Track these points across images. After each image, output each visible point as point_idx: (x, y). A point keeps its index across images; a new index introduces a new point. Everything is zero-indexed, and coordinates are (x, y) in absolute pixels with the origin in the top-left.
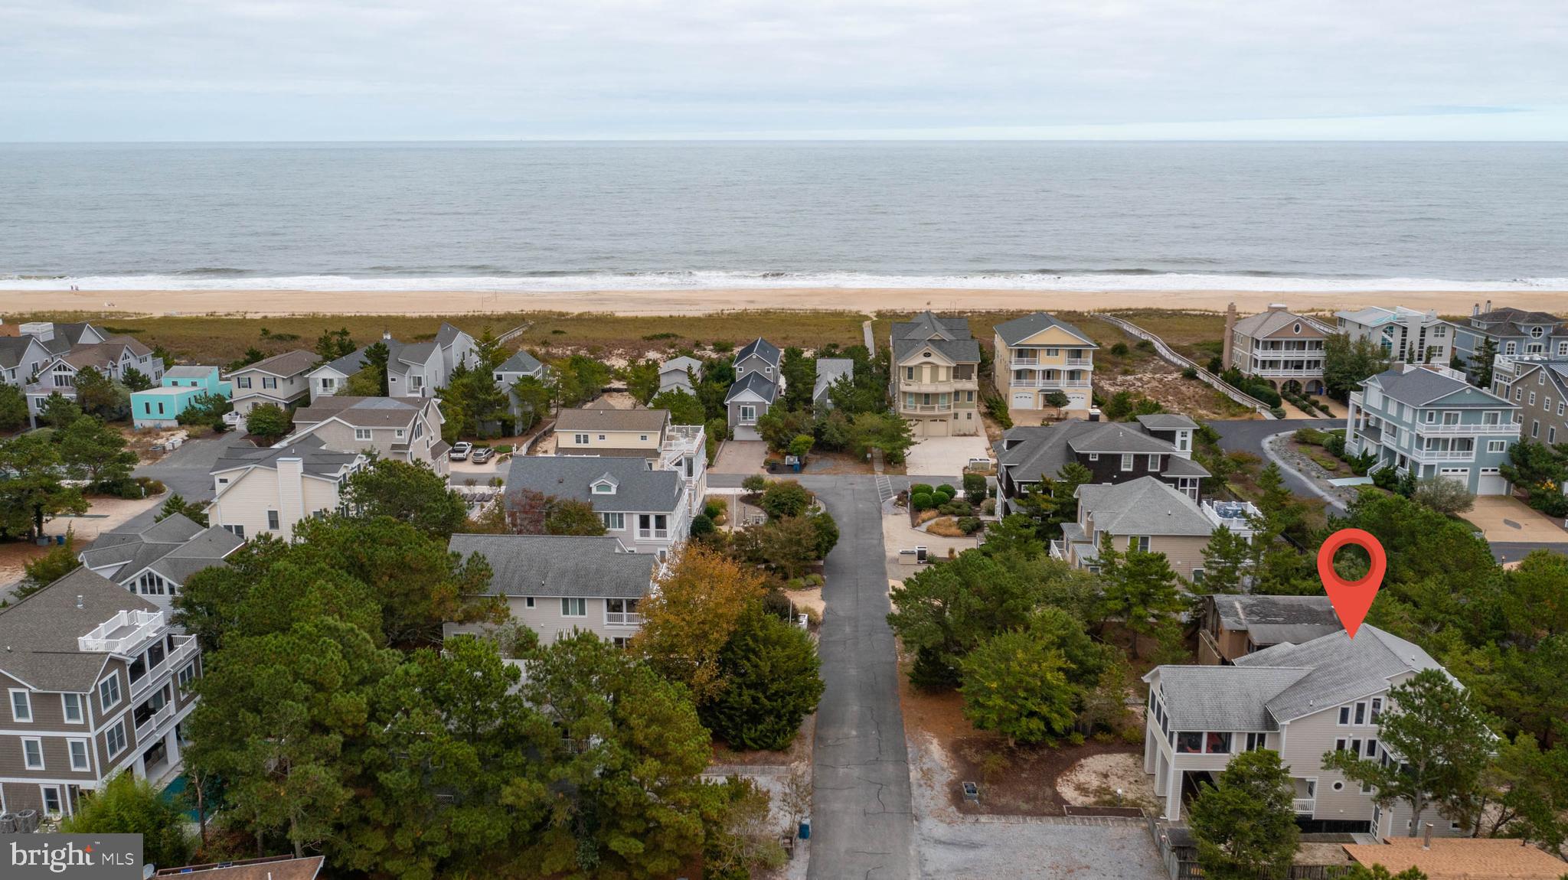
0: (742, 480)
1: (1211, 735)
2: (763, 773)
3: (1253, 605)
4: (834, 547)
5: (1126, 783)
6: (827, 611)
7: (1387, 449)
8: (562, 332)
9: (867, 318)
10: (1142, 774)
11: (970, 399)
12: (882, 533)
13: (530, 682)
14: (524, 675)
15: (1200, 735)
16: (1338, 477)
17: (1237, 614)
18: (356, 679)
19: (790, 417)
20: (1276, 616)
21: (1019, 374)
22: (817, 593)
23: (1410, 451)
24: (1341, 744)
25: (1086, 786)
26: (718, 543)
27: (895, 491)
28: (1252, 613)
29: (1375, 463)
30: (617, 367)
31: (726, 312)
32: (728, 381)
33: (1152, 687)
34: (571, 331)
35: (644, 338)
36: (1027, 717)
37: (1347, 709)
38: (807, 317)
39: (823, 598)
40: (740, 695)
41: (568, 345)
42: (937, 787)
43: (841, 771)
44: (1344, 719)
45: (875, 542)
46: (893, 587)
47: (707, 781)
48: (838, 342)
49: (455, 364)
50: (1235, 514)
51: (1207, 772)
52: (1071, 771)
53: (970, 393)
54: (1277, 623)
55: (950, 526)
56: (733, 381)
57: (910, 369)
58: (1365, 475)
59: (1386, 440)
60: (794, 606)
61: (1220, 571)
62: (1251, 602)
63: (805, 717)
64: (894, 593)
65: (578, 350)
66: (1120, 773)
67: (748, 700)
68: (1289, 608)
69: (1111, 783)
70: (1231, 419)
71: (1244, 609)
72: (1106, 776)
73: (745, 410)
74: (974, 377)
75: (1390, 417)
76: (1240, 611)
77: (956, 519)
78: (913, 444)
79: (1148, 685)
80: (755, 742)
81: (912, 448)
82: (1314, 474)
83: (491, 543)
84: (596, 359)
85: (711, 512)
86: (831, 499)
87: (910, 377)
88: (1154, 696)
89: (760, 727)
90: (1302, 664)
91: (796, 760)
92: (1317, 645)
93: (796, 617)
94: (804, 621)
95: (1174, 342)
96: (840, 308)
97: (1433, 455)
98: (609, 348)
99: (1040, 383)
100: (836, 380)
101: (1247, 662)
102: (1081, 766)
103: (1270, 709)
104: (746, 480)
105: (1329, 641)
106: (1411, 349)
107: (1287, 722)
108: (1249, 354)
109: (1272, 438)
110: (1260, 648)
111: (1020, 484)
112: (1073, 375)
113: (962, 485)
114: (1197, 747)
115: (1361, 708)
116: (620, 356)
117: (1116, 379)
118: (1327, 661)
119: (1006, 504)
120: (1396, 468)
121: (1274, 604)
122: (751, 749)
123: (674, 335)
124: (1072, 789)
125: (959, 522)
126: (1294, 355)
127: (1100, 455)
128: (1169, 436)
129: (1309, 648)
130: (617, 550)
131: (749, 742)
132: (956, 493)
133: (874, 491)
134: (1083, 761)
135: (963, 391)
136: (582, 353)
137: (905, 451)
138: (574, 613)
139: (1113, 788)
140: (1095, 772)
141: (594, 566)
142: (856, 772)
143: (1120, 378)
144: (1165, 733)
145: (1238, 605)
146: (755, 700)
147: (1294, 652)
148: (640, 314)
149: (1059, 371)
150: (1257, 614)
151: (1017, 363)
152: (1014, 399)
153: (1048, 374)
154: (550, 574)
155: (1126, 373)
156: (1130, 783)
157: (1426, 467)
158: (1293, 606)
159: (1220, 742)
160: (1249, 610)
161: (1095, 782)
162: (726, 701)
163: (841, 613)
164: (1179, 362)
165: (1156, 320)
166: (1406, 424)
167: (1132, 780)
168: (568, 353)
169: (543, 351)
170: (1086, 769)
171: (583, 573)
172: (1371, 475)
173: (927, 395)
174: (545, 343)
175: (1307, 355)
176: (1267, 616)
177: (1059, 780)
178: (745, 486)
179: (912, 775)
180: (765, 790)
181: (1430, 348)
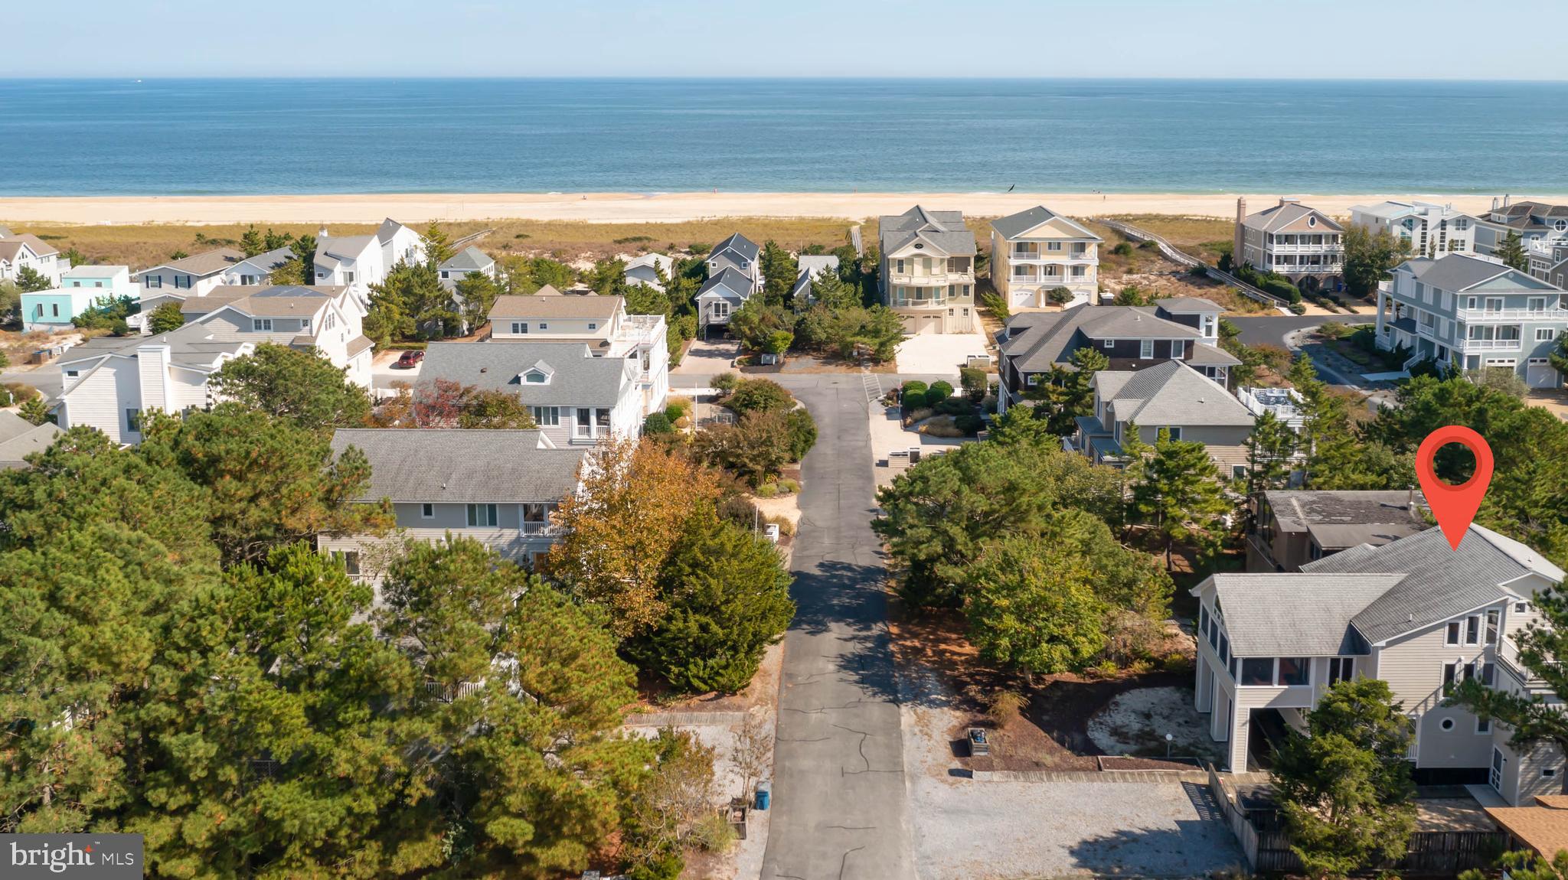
0: (710, 379)
1: (1284, 662)
2: (713, 721)
3: (1314, 502)
4: (813, 448)
5: (1173, 725)
6: (802, 521)
7: (1423, 341)
8: (527, 236)
9: (855, 223)
10: (1193, 713)
11: (966, 293)
12: (869, 435)
13: (387, 606)
14: (378, 599)
15: (1270, 661)
16: (1371, 371)
17: (1295, 513)
18: (142, 606)
19: (767, 311)
20: (1341, 514)
21: (1019, 270)
22: (792, 500)
23: (1451, 341)
24: (1450, 670)
25: (1125, 730)
26: (675, 441)
27: (883, 389)
28: (1312, 511)
29: (1411, 356)
30: (582, 270)
31: (705, 219)
32: (700, 278)
33: (1202, 602)
34: (536, 236)
35: (615, 241)
36: (1048, 642)
37: (1457, 625)
38: (792, 224)
39: (799, 506)
40: (685, 621)
41: (532, 248)
42: (936, 735)
43: (814, 716)
44: (1453, 638)
45: (861, 444)
46: (880, 487)
47: (633, 735)
48: (823, 244)
49: (397, 260)
50: (1278, 401)
51: (1275, 710)
52: (1104, 711)
53: (966, 288)
54: (1343, 522)
55: (947, 425)
56: (706, 277)
57: (901, 262)
58: (1401, 370)
59: (1423, 332)
60: (761, 514)
61: (1265, 466)
62: (1311, 499)
63: (767, 647)
64: (881, 494)
65: (542, 254)
66: (1166, 712)
67: (694, 628)
68: (1356, 505)
69: (1155, 726)
70: (1248, 315)
71: (1303, 506)
72: (1148, 716)
73: (717, 305)
74: (971, 269)
75: (1426, 306)
76: (1298, 509)
77: (953, 418)
78: (903, 340)
79: (1198, 599)
80: (705, 683)
81: (902, 344)
82: (1345, 369)
83: (384, 439)
84: (561, 262)
85: (673, 413)
86: (812, 399)
87: (901, 270)
88: (1206, 616)
89: (711, 662)
90: (1389, 569)
91: (756, 704)
92: (1405, 546)
93: (764, 526)
94: (775, 533)
95: (1179, 243)
96: (827, 215)
97: (1478, 344)
98: (576, 253)
99: (1043, 279)
100: (819, 274)
101: (1318, 569)
102: (1117, 704)
103: (1358, 626)
104: (715, 379)
105: (1419, 541)
106: (1432, 243)
107: (1383, 643)
108: (1262, 249)
109: (1294, 333)
110: (1328, 553)
111: (1027, 374)
112: (1077, 270)
113: (959, 384)
114: (1266, 679)
115: (1473, 623)
116: (587, 259)
117: (1121, 278)
118: (1422, 565)
119: (1010, 399)
120: (1436, 360)
121: (1339, 501)
122: (697, 692)
123: (647, 238)
124: (1107, 735)
125: (956, 422)
126: (1310, 249)
127: (1116, 341)
128: (1193, 321)
129: (1395, 549)
130: (541, 445)
131: (696, 682)
132: (953, 391)
133: (861, 390)
134: (1118, 698)
135: (959, 285)
136: (546, 256)
137: (895, 347)
138: (483, 524)
139: (1159, 732)
140: (1134, 711)
141: (509, 466)
142: (832, 717)
143: (1125, 277)
144: (1225, 661)
145: (1295, 502)
146: (704, 628)
147: (1376, 555)
148: (614, 222)
149: (1061, 267)
150: (1319, 513)
151: (1016, 257)
152: (1014, 297)
153: (1051, 270)
154: (454, 476)
155: (1130, 272)
156: (1180, 725)
157: (1470, 357)
158: (1360, 503)
159: (1295, 671)
160: (1310, 508)
161: (1135, 725)
162: (667, 630)
163: (820, 523)
164: (1186, 262)
165: (1158, 223)
166: (1445, 313)
167: (1181, 720)
168: (531, 256)
169: (504, 253)
170: (1123, 708)
171: (495, 473)
172: (1409, 368)
173: (919, 290)
174: (506, 247)
175: (1323, 248)
176: (1329, 515)
177: (1090, 723)
178: (713, 385)
179: (903, 720)
180: (709, 746)
181: (1452, 241)
